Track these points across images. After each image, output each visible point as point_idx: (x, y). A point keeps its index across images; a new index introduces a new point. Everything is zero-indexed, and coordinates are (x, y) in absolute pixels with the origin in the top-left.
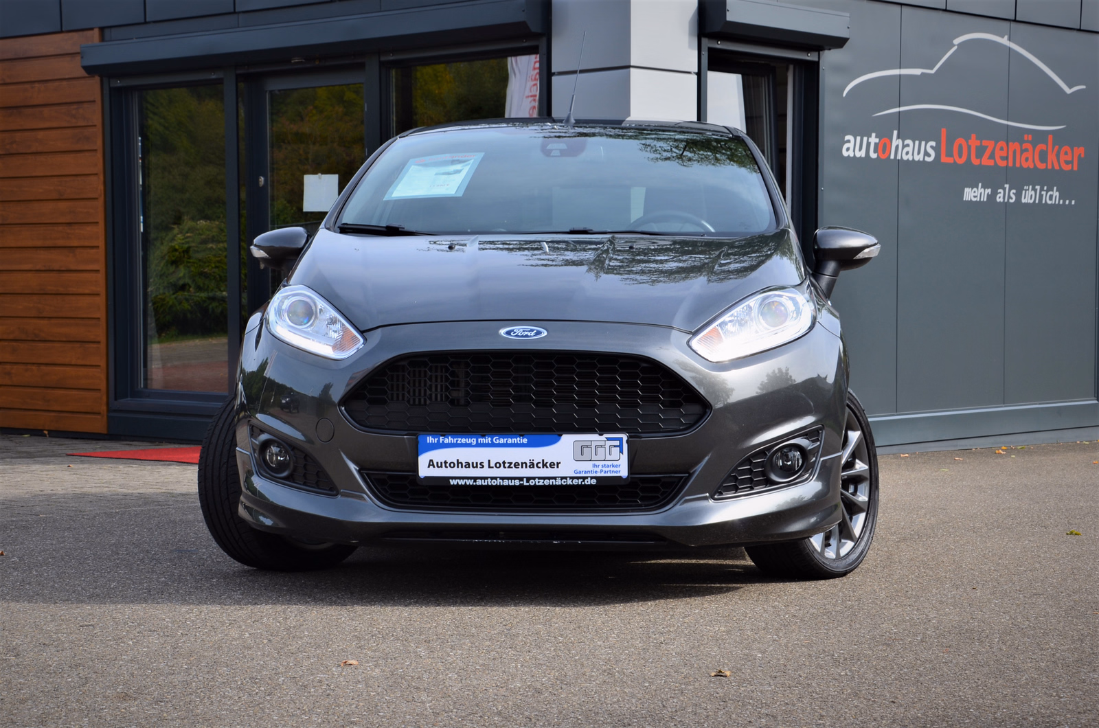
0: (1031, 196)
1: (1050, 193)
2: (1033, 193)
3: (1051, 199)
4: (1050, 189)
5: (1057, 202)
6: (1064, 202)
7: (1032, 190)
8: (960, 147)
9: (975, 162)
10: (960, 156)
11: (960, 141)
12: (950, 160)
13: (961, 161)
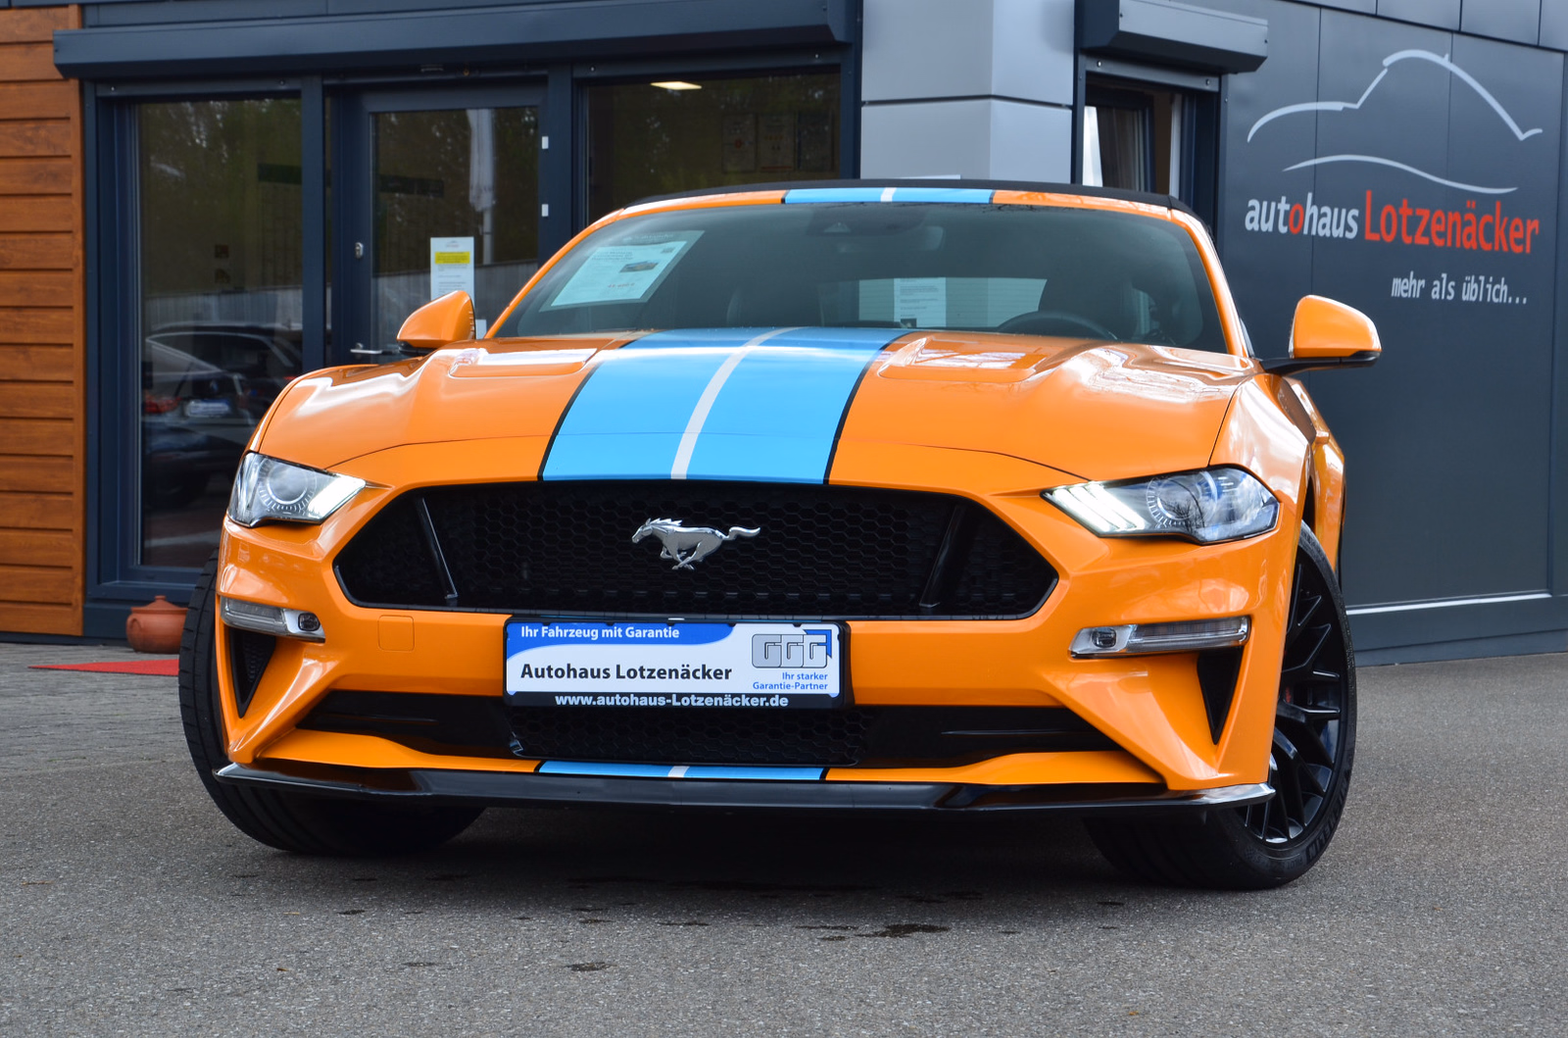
0: (1474, 290)
1: (1497, 286)
2: (1476, 286)
3: (1497, 296)
4: (1497, 281)
5: (1505, 301)
6: (1514, 300)
7: (1475, 282)
8: (1389, 216)
9: (1407, 240)
10: (1388, 232)
11: (1388, 209)
12: (1375, 237)
13: (1389, 239)
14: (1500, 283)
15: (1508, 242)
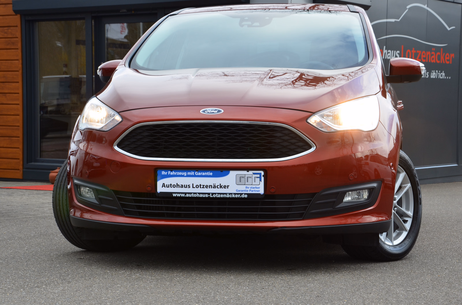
0: (434, 75)
1: (441, 74)
3: (442, 76)
4: (441, 72)
5: (444, 78)
6: (446, 78)
7: (435, 72)
11: (408, 51)
14: (442, 72)
15: (445, 61)
